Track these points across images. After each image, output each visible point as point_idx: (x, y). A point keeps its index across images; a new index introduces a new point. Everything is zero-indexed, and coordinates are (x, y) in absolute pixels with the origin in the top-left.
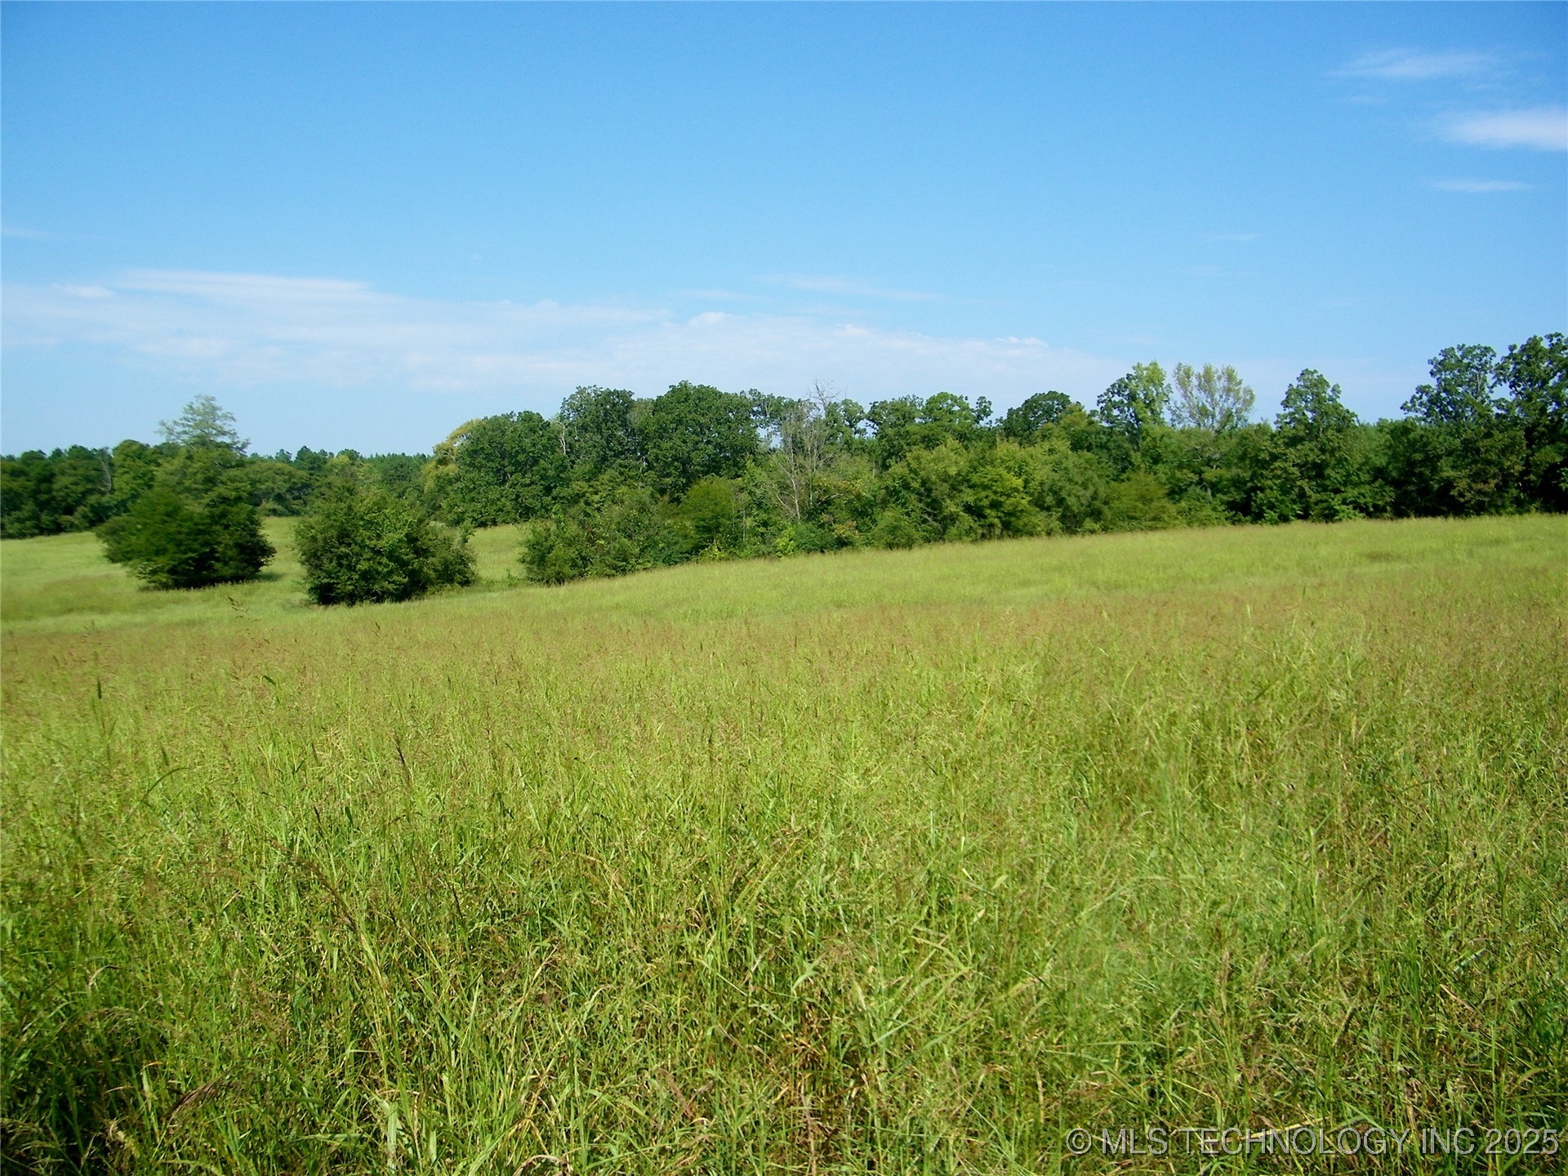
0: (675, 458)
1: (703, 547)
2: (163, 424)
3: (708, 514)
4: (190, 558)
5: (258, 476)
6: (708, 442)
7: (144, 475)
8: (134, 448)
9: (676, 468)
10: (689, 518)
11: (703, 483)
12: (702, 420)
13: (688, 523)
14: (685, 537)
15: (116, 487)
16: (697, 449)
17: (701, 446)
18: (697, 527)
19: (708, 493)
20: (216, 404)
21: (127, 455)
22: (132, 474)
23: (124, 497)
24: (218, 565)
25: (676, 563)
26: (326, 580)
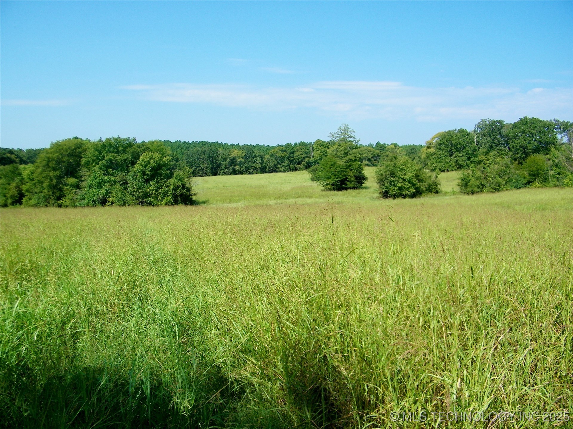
0: (521, 147)
1: (532, 182)
2: (331, 134)
3: (534, 169)
4: (339, 180)
5: (362, 152)
6: (535, 140)
7: (324, 152)
8: (320, 142)
9: (521, 151)
10: (526, 171)
11: (532, 156)
12: (533, 132)
13: (525, 173)
14: (524, 178)
15: (314, 155)
16: (530, 143)
17: (532, 142)
18: (529, 174)
19: (535, 161)
20: (349, 127)
21: (318, 145)
22: (320, 151)
23: (317, 159)
24: (348, 183)
25: (520, 188)
26: (386, 190)
